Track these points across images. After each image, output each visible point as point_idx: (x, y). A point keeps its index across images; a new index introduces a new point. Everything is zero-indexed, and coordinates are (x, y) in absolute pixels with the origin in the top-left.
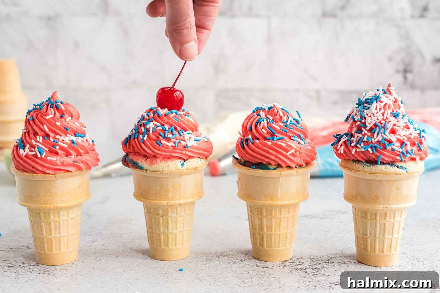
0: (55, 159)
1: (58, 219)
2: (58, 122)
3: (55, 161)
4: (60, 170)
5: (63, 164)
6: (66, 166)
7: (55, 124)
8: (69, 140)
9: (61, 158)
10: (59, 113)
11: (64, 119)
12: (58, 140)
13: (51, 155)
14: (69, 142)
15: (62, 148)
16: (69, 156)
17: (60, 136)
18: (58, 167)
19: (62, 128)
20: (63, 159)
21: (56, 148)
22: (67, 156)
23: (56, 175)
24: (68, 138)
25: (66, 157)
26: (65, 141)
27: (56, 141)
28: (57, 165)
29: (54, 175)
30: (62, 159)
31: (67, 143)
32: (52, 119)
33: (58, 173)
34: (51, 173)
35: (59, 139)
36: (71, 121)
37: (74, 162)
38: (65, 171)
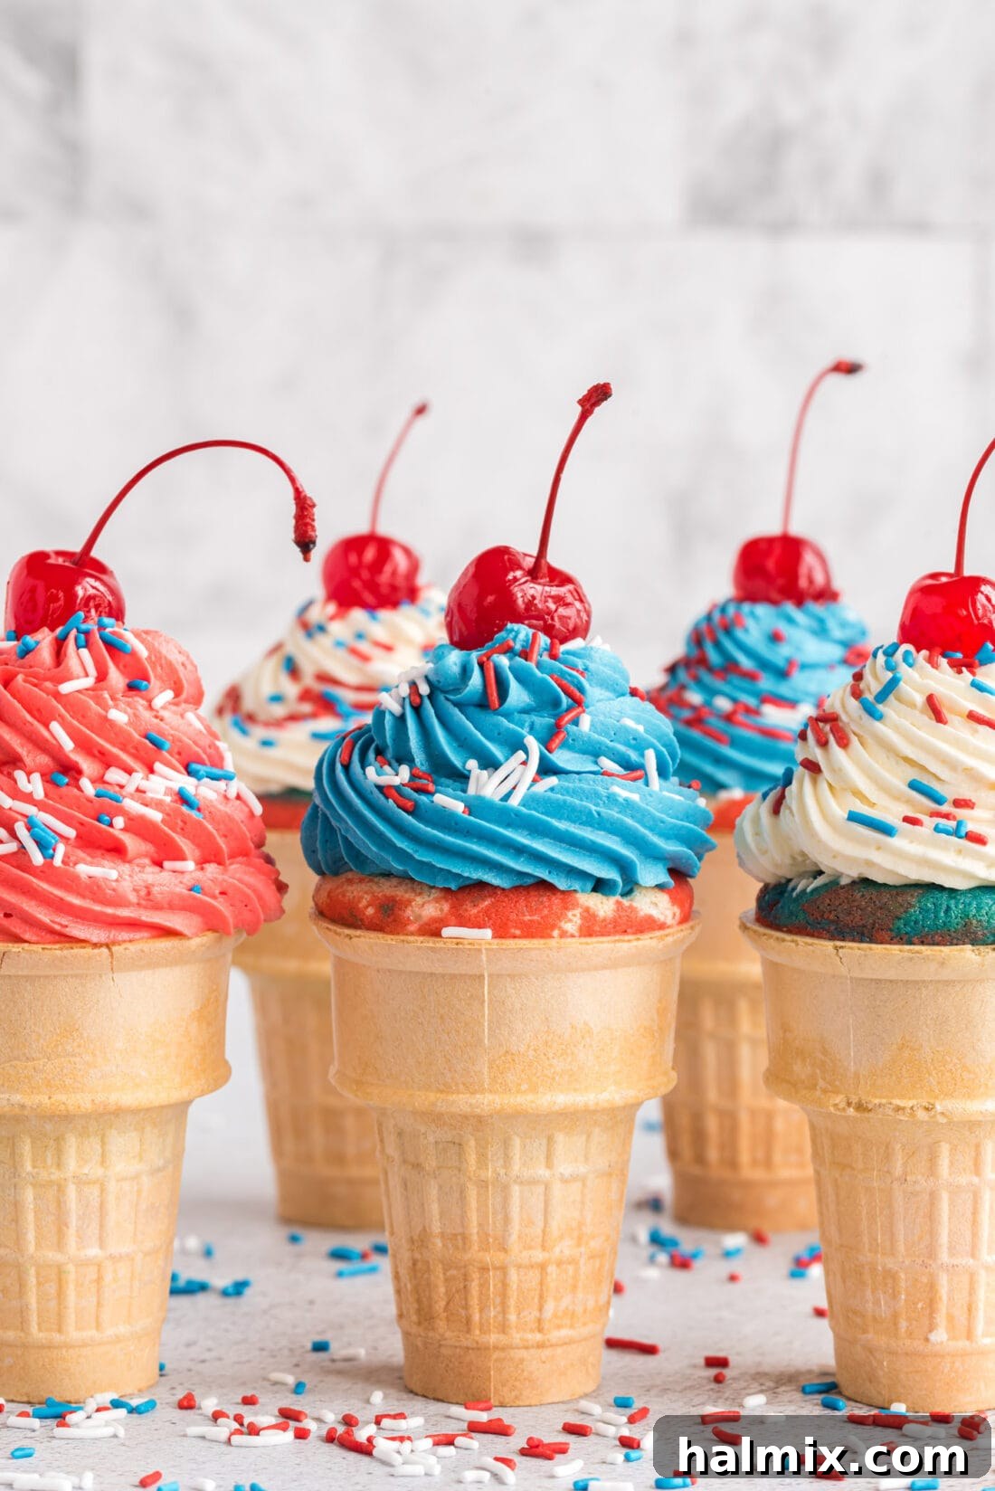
0: (113, 874)
1: (99, 1172)
2: (116, 707)
3: (114, 884)
4: (134, 925)
5: (148, 898)
6: (157, 907)
7: (106, 719)
8: (168, 791)
9: (137, 869)
10: (124, 670)
11: (143, 698)
12: (117, 789)
13: (93, 857)
14: (168, 799)
15: (138, 826)
16: (167, 864)
17: (125, 776)
18: (124, 913)
19: (136, 736)
20: (144, 876)
21: (111, 825)
22: (159, 864)
23: (115, 949)
24: (165, 781)
25: (157, 869)
26: (149, 795)
27: (111, 791)
28: (119, 901)
29: (104, 950)
30: (140, 875)
31: (158, 805)
32: (92, 698)
33: (124, 941)
34: (95, 939)
35: (122, 787)
36: (174, 708)
37: (190, 890)
38: (155, 933)
